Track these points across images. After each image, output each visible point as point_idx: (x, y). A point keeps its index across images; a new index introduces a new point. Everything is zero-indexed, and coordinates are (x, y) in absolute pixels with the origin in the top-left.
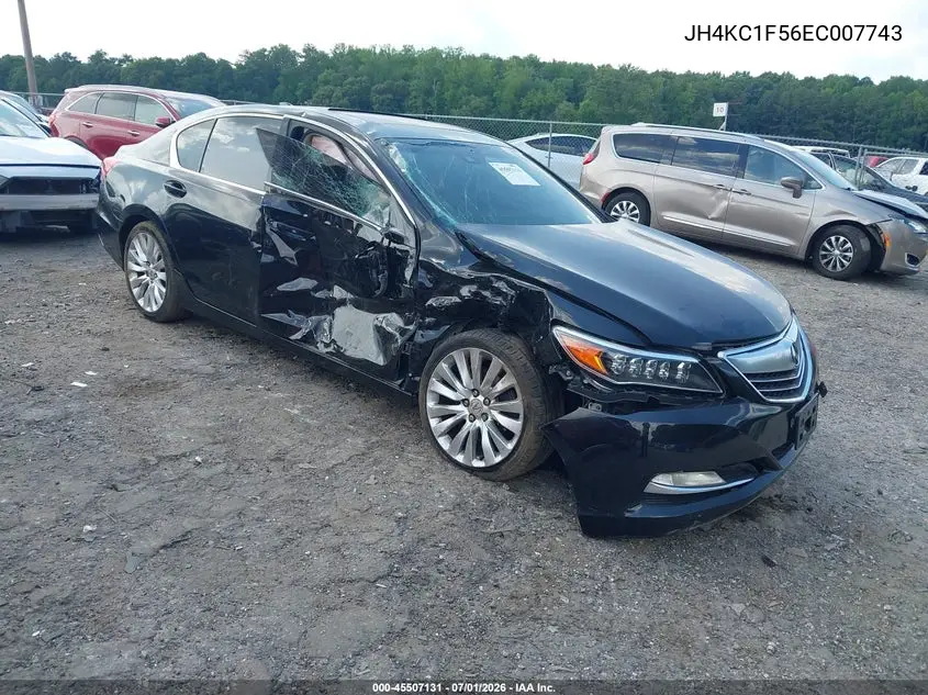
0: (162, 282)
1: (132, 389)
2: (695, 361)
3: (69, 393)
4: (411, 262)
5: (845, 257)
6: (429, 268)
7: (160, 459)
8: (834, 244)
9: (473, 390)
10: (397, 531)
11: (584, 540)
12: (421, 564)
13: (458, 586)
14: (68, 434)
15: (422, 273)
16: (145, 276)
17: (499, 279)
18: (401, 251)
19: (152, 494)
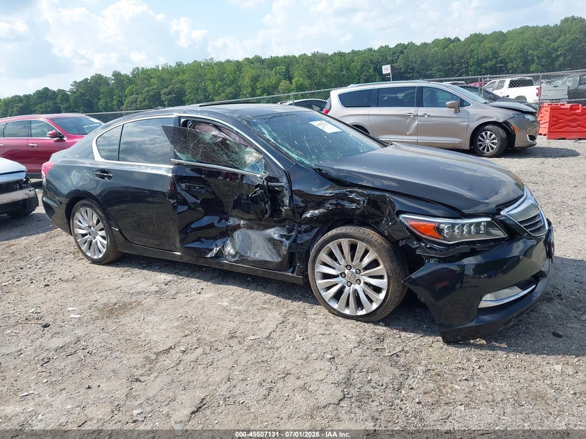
0: (103, 238)
1: (111, 311)
2: (489, 219)
3: (71, 323)
4: (287, 193)
5: (493, 143)
6: (300, 194)
7: (158, 354)
8: (485, 137)
9: (346, 266)
10: (334, 368)
11: (446, 346)
12: (359, 385)
13: (390, 394)
14: (87, 351)
15: (296, 197)
16: (88, 236)
17: (352, 192)
18: (278, 187)
19: (165, 378)
